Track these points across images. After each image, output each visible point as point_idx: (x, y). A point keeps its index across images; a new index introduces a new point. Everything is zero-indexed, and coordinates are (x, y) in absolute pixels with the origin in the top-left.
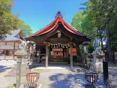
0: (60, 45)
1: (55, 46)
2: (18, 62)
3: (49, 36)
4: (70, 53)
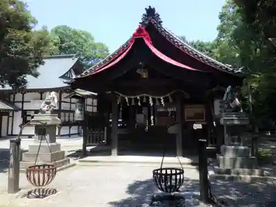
1: (133, 101)
4: (188, 118)
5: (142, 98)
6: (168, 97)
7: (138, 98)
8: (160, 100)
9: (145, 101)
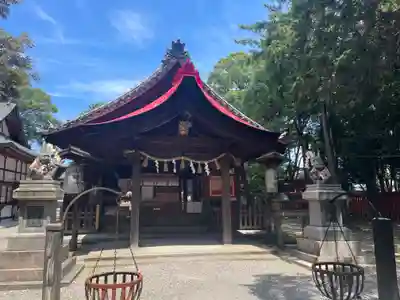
0: (187, 163)
1: (166, 166)
2: (49, 230)
3: (146, 129)
4: (214, 193)
5: (178, 162)
6: (214, 163)
7: (174, 161)
8: (203, 166)
9: (183, 166)
